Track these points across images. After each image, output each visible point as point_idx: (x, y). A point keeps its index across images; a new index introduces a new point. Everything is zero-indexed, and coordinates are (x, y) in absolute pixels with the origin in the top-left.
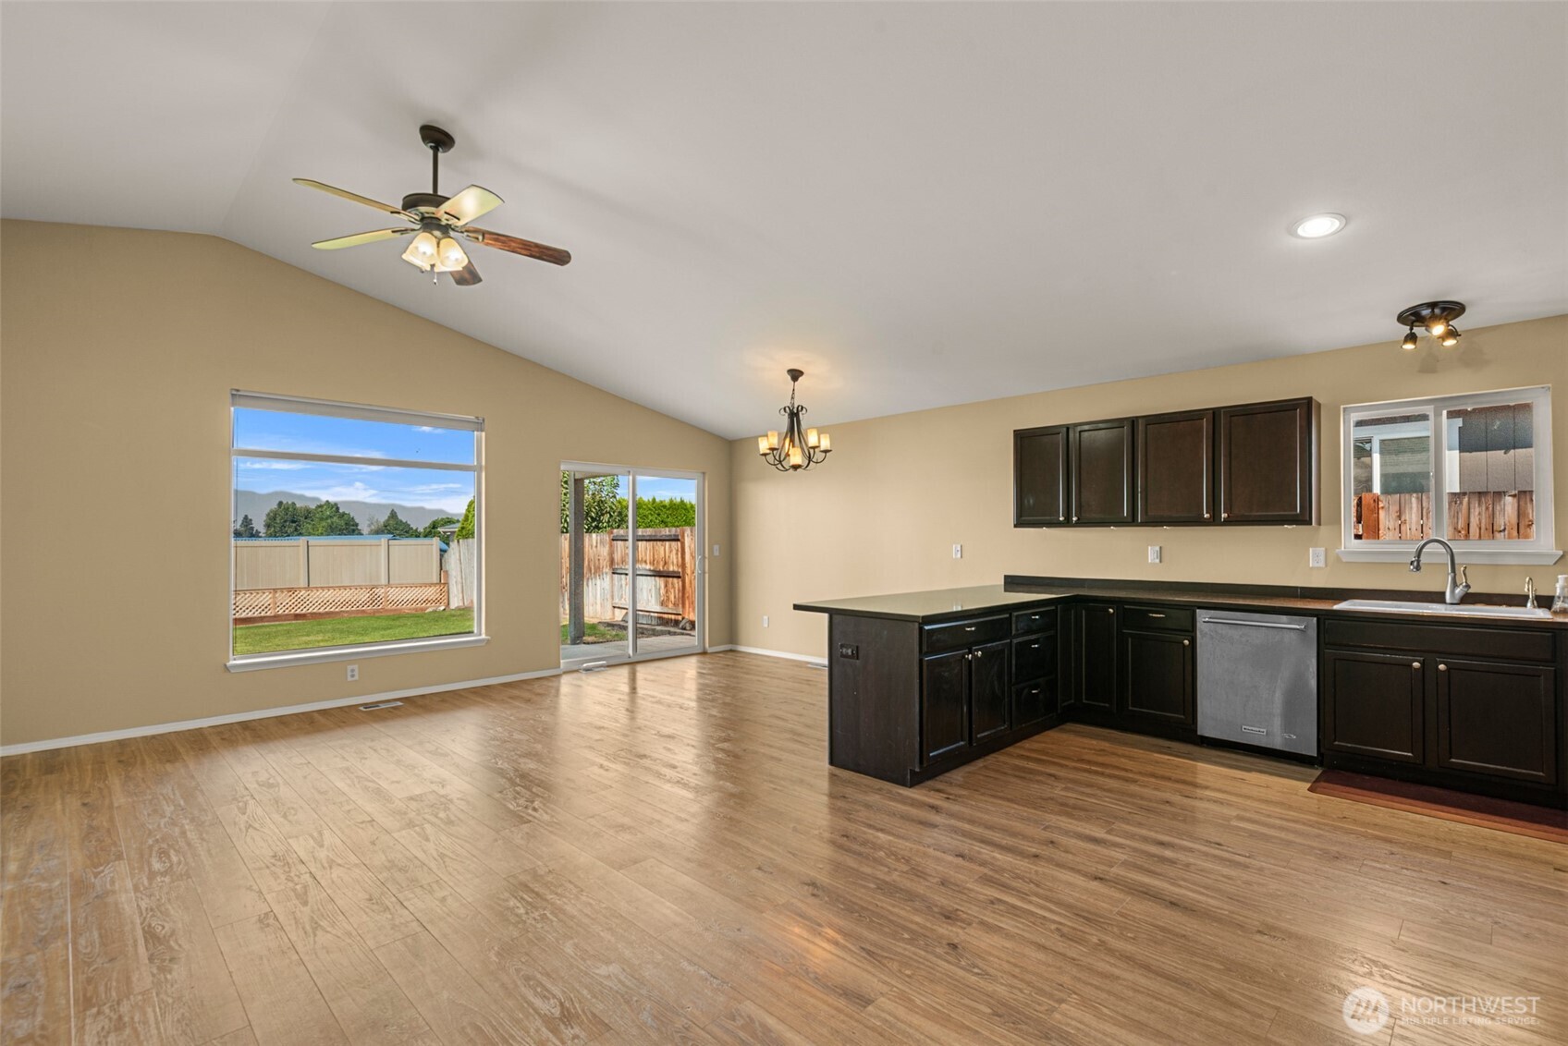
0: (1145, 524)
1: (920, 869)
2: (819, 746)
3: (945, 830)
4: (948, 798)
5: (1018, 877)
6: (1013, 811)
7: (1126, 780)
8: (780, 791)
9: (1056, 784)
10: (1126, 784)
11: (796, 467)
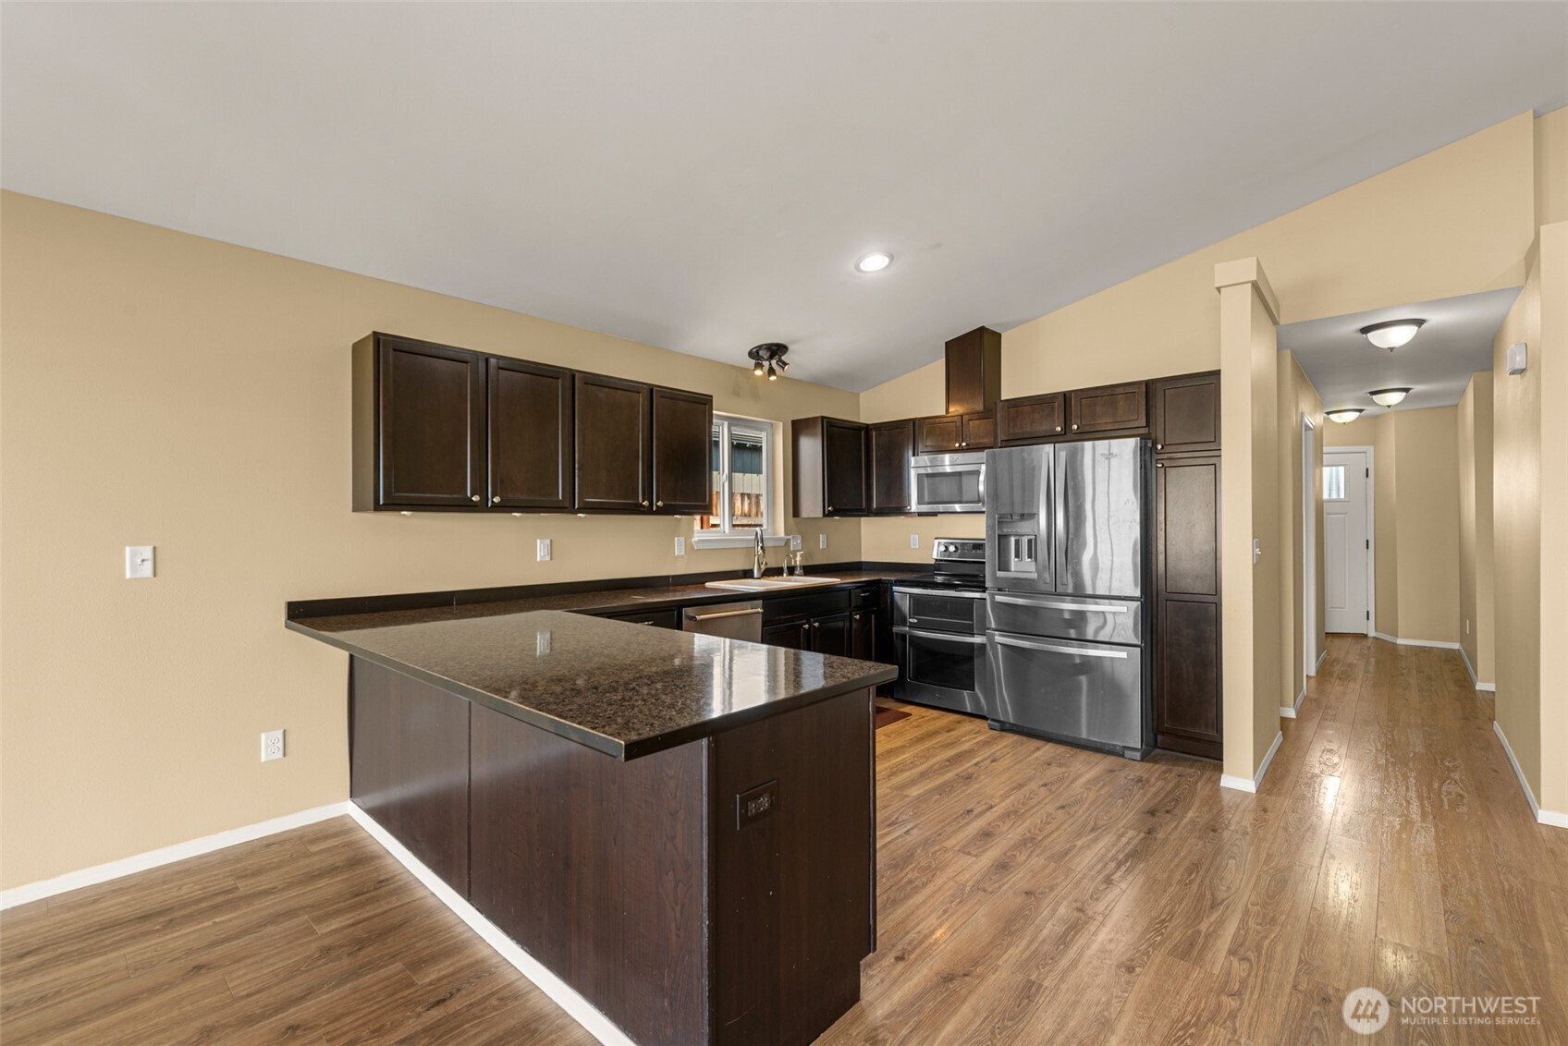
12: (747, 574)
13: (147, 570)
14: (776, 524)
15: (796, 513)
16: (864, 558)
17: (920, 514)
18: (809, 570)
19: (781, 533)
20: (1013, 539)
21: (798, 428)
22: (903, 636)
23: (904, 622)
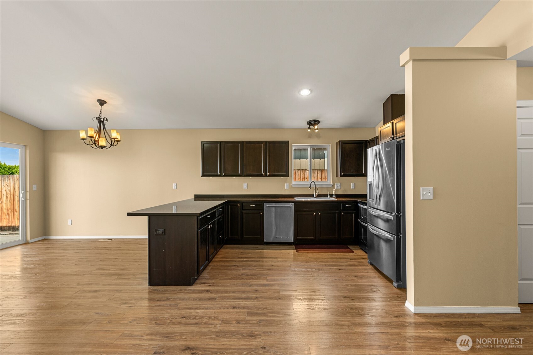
0: (246, 176)
1: (225, 320)
2: (136, 278)
3: (220, 299)
4: (210, 285)
5: (259, 308)
6: (235, 283)
7: (257, 261)
8: (134, 306)
9: (239, 268)
10: (258, 263)
13: (176, 188)
14: (330, 179)
15: (337, 175)
19: (331, 182)
22: (360, 223)
23: (361, 217)
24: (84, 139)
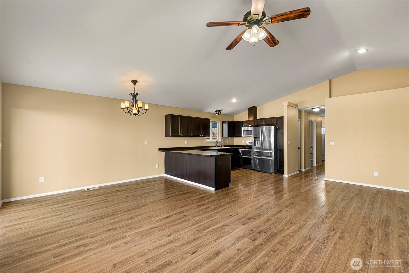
11: (135, 114)
12: (215, 147)
13: (146, 144)
14: (219, 138)
15: (223, 137)
16: (235, 145)
17: (244, 137)
18: (225, 146)
19: (220, 140)
20: (257, 141)
21: (223, 122)
22: (240, 157)
23: (240, 155)
24: (123, 109)
